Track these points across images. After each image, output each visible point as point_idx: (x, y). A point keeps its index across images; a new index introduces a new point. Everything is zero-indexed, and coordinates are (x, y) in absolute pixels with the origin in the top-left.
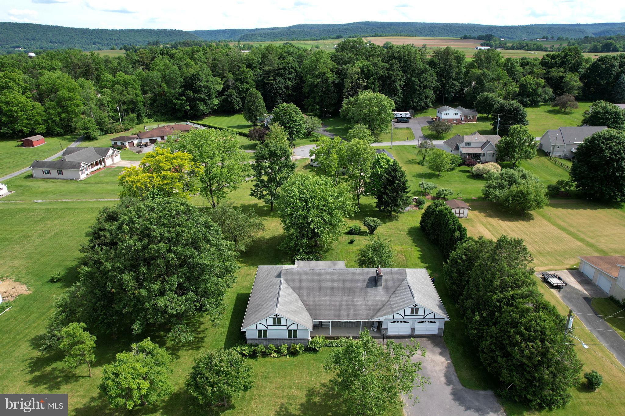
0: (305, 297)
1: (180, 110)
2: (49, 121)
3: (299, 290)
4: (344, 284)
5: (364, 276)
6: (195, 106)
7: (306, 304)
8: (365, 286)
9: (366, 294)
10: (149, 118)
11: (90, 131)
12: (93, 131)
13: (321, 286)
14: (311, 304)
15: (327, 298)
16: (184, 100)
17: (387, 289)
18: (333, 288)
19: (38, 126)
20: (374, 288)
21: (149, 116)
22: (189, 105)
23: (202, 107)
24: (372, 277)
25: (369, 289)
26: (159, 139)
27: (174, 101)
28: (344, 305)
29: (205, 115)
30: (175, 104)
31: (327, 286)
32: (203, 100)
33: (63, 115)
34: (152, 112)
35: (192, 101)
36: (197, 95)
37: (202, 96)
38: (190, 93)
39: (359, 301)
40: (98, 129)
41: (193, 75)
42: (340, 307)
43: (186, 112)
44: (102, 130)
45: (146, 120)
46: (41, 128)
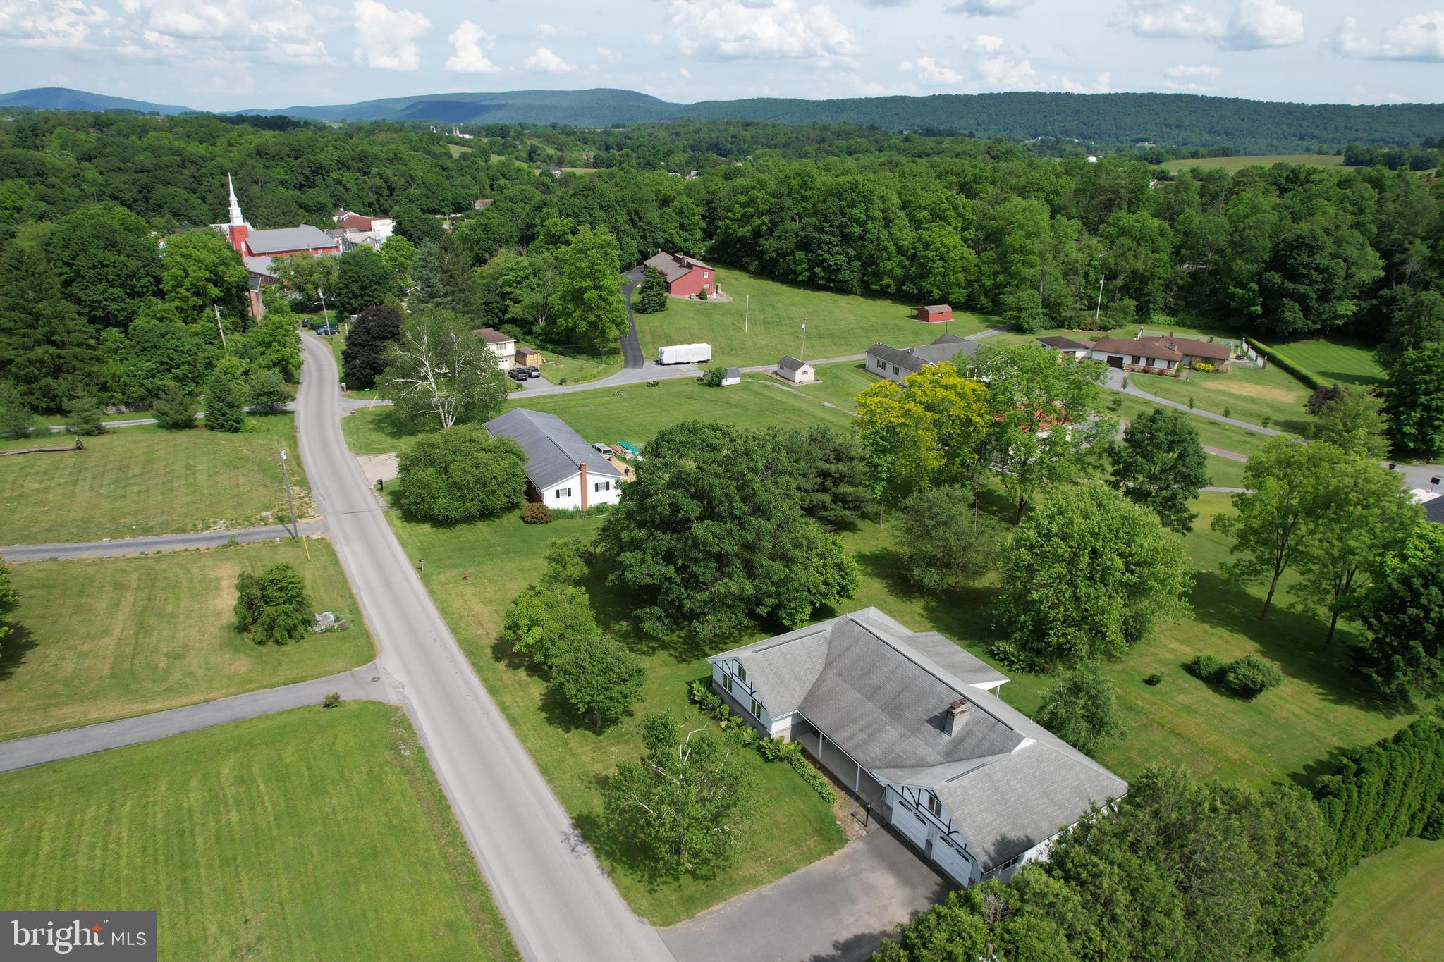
0: (830, 674)
1: (1238, 312)
2: (976, 285)
3: (834, 660)
4: (900, 693)
6: (1276, 310)
7: (819, 684)
8: (926, 718)
9: (918, 730)
10: (1168, 315)
11: (1023, 315)
12: (1030, 315)
13: (866, 674)
14: (822, 689)
15: (853, 696)
16: (1254, 292)
17: (955, 747)
19: (957, 289)
21: (1170, 311)
22: (1263, 305)
23: (1292, 313)
26: (1127, 360)
27: (1232, 289)
28: (862, 722)
29: (1295, 336)
30: (1232, 296)
31: (875, 679)
32: (1302, 300)
33: (1001, 278)
34: (1182, 303)
35: (1271, 296)
36: (1289, 285)
37: (1302, 289)
38: (1276, 277)
39: (891, 734)
40: (1046, 315)
41: (1300, 236)
42: (854, 720)
43: (1252, 317)
44: (1053, 319)
45: (1159, 317)
46: (959, 294)
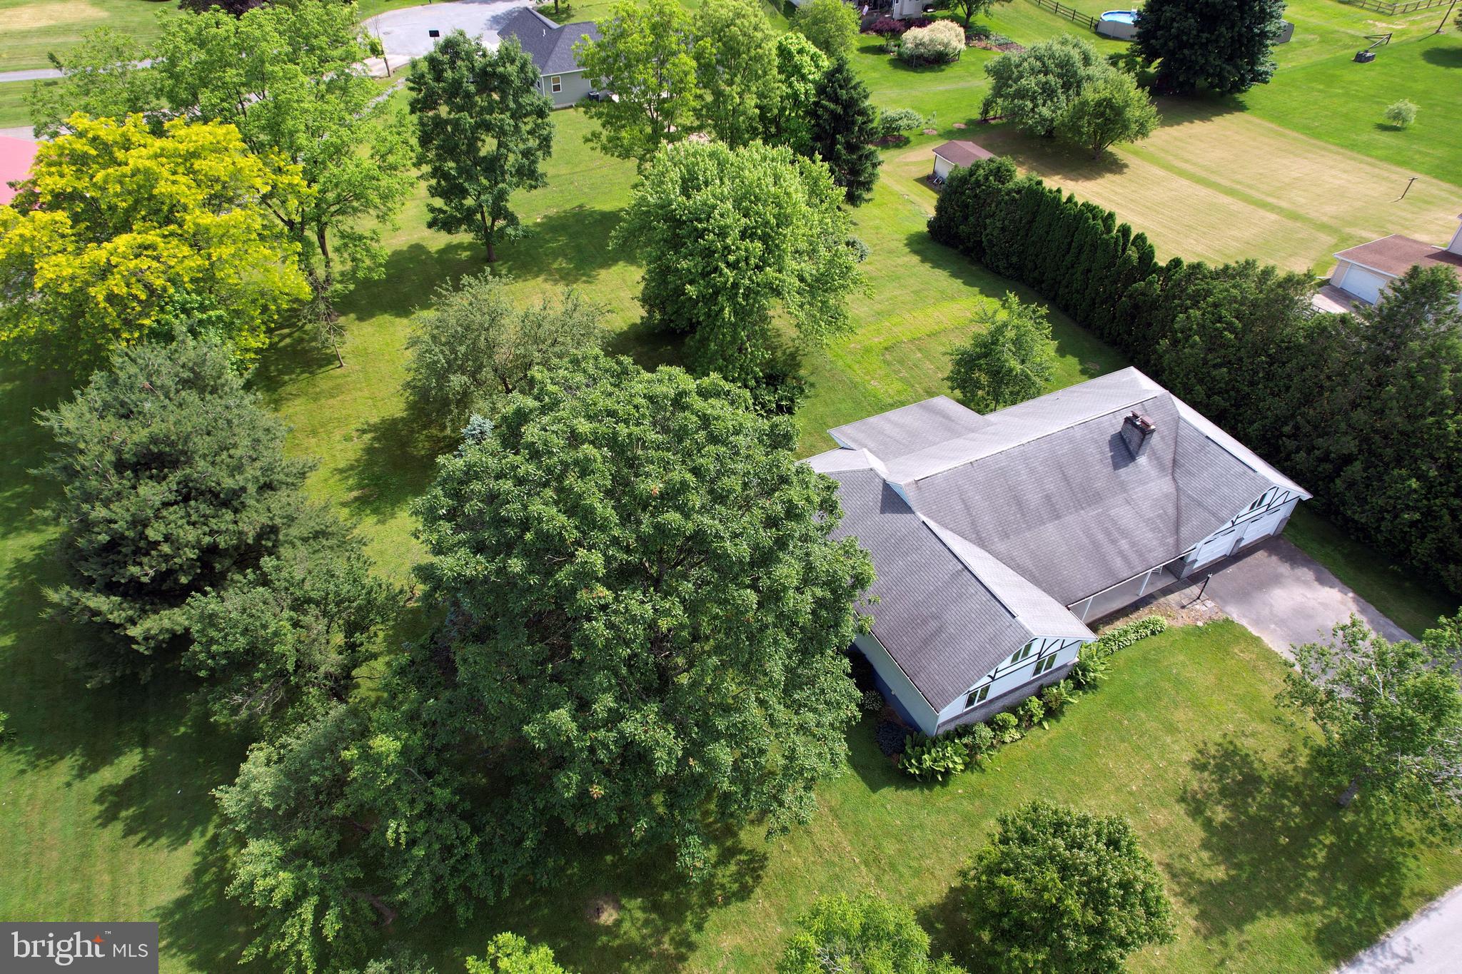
0: (1001, 547)
3: (977, 533)
4: (1065, 478)
5: (1096, 442)
7: (1018, 566)
8: (1110, 468)
9: (1123, 487)
13: (1019, 503)
14: (1029, 564)
15: (1050, 531)
17: (1157, 459)
18: (1048, 498)
20: (1131, 465)
24: (1114, 437)
25: (1122, 471)
28: (1100, 537)
31: (1033, 498)
39: (1124, 513)
42: (1096, 545)
